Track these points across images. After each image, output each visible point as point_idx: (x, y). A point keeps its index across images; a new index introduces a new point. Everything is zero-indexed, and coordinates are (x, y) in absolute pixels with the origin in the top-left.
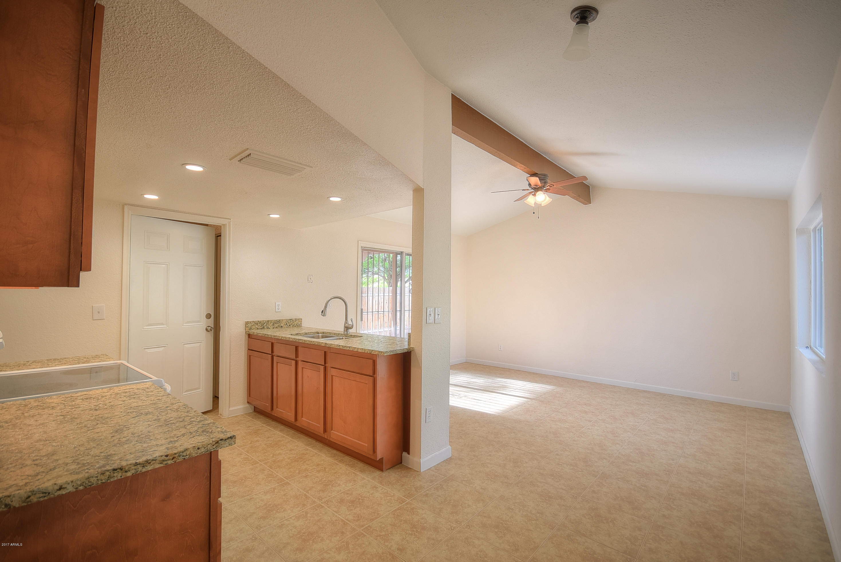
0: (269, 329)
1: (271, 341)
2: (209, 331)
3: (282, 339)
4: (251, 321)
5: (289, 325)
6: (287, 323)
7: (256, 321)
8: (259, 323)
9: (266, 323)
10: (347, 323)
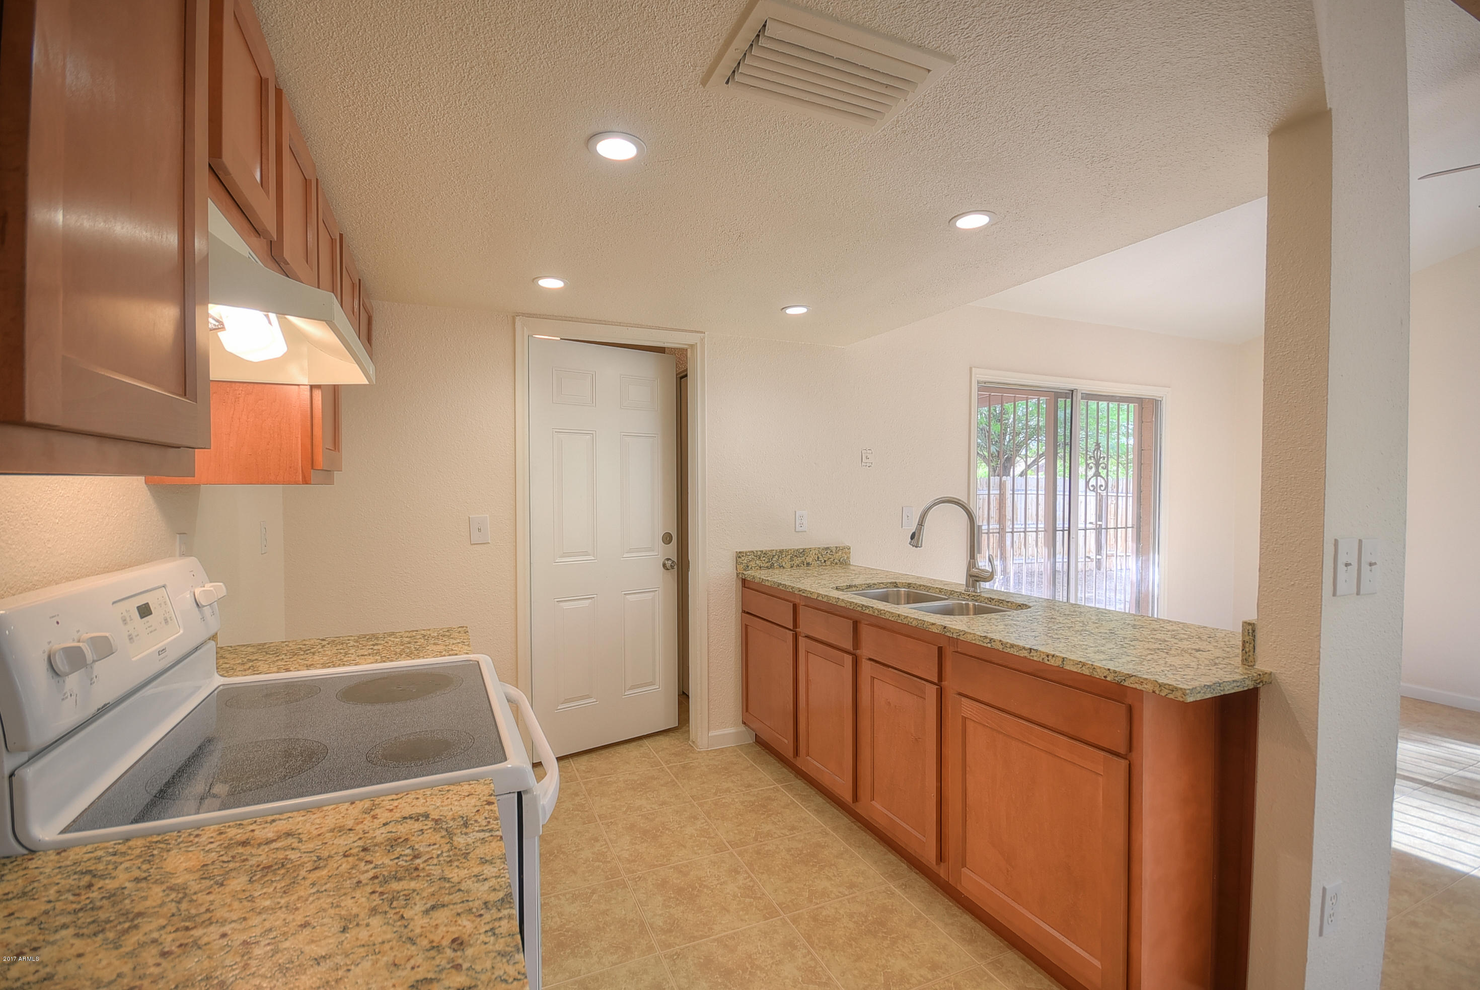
0: (784, 568)
1: (793, 600)
2: (668, 569)
3: (820, 598)
4: (747, 550)
5: (823, 561)
6: (820, 557)
7: (757, 551)
8: (762, 555)
9: (777, 556)
10: (974, 566)
